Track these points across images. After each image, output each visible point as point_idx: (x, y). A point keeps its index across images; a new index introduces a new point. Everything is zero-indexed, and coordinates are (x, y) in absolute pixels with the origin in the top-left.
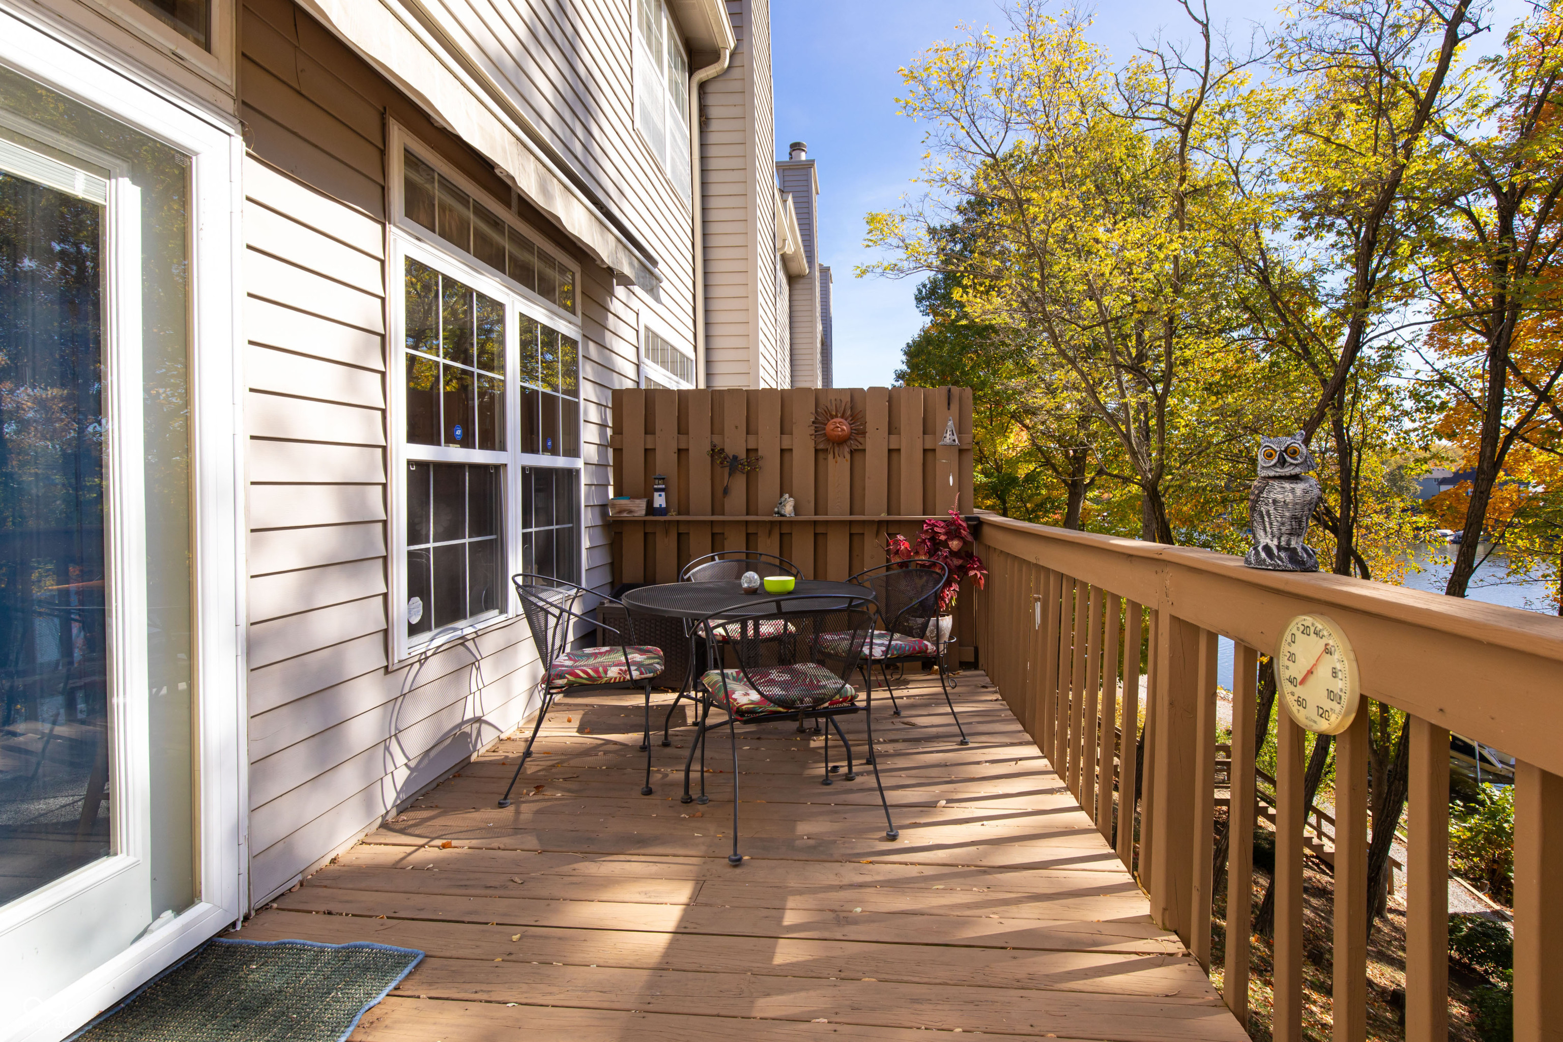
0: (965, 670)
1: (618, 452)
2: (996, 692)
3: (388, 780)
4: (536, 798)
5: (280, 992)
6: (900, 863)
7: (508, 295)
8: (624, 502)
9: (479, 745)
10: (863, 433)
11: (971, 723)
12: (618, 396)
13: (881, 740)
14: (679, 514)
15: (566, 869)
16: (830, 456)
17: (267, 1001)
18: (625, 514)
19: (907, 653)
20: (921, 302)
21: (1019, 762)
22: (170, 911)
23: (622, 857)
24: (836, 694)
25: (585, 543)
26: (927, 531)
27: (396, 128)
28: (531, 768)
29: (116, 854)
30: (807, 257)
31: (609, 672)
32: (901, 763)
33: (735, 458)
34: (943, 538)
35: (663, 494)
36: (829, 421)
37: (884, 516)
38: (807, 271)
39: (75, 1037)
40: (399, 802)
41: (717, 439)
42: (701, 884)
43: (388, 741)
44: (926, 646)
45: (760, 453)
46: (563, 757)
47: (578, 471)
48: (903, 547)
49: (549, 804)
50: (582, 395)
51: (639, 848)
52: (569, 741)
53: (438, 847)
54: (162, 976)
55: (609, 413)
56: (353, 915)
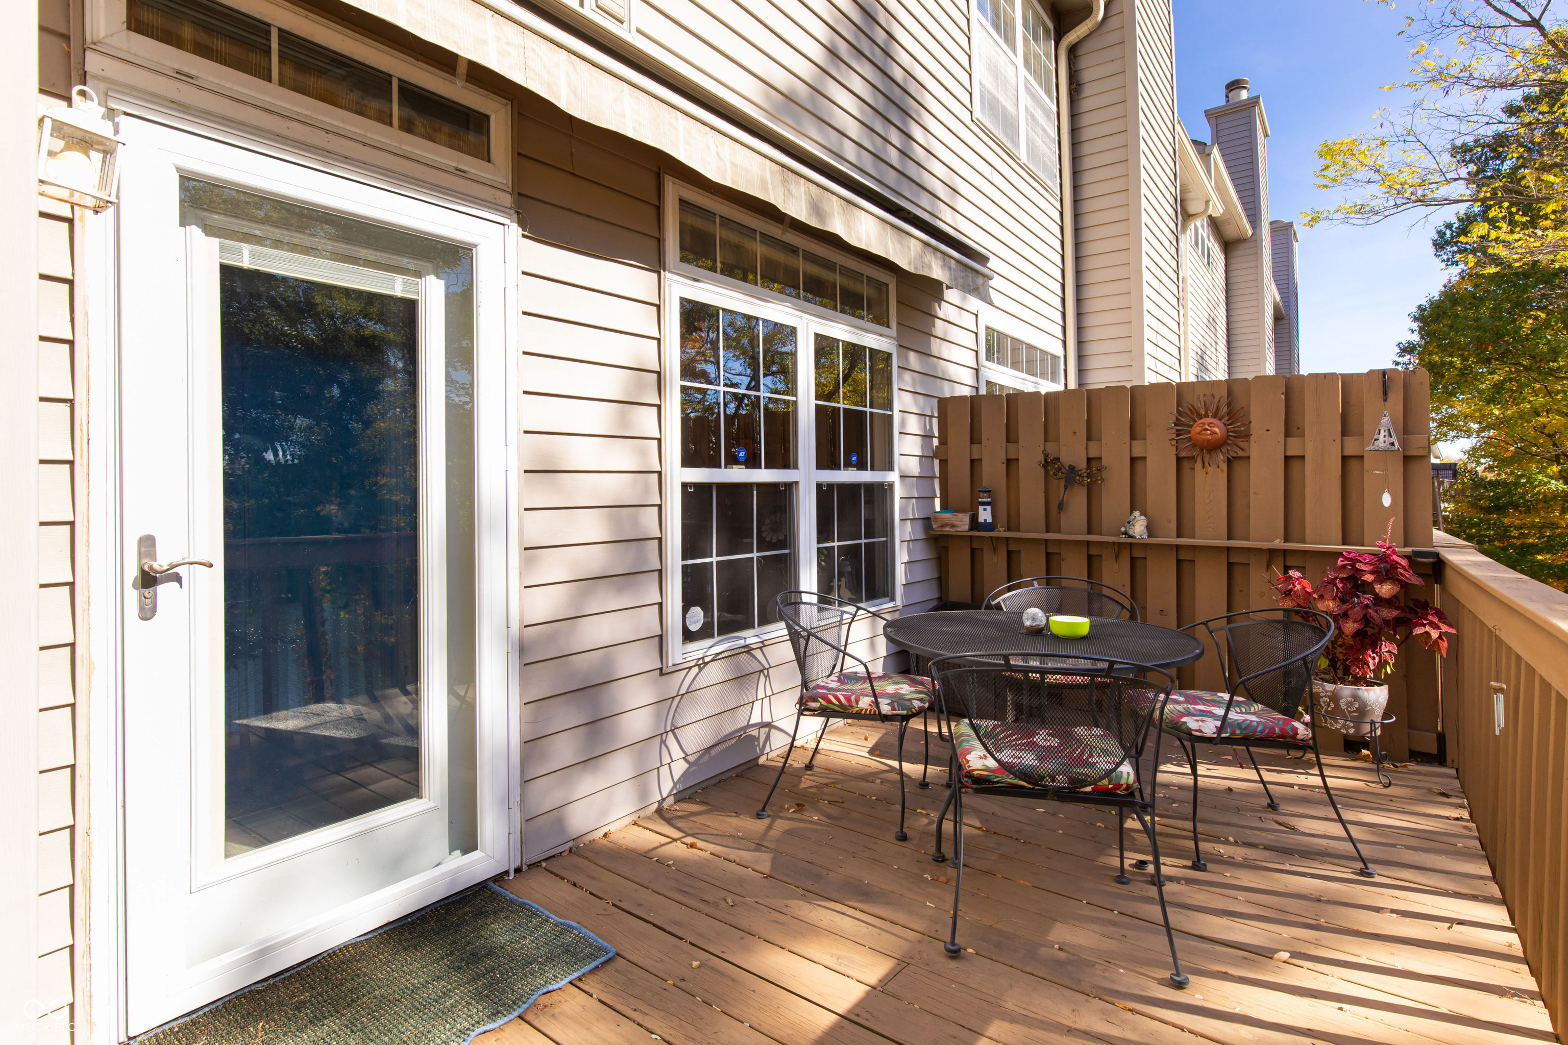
0: (1418, 763)
1: (943, 463)
2: (1462, 806)
3: (665, 770)
4: (797, 816)
5: (503, 948)
6: (1174, 1026)
7: (801, 318)
8: (947, 516)
9: (767, 750)
10: (1247, 436)
11: (1394, 846)
12: (944, 405)
13: (1231, 839)
14: (1009, 529)
15: (778, 903)
16: (1198, 465)
17: (490, 953)
18: (948, 529)
19: (1258, 735)
20: (1442, 248)
21: (1456, 927)
22: (459, 851)
23: (839, 907)
24: (1101, 778)
25: (901, 556)
26: (1344, 566)
27: (670, 183)
28: (806, 782)
29: (421, 798)
30: (1248, 216)
31: (860, 702)
32: (1247, 879)
33: (1072, 468)
34: (1369, 578)
35: (989, 508)
36: (1195, 421)
37: (1278, 543)
38: (1250, 233)
39: (370, 936)
40: (675, 791)
41: (1051, 448)
42: (902, 966)
43: (664, 735)
44: (1295, 730)
45: (1104, 463)
46: (841, 777)
47: (891, 485)
48: (1298, 587)
49: (802, 825)
50: (897, 406)
51: (861, 901)
52: (854, 761)
53: (687, 845)
54: (442, 903)
55: (935, 421)
56: (590, 893)
